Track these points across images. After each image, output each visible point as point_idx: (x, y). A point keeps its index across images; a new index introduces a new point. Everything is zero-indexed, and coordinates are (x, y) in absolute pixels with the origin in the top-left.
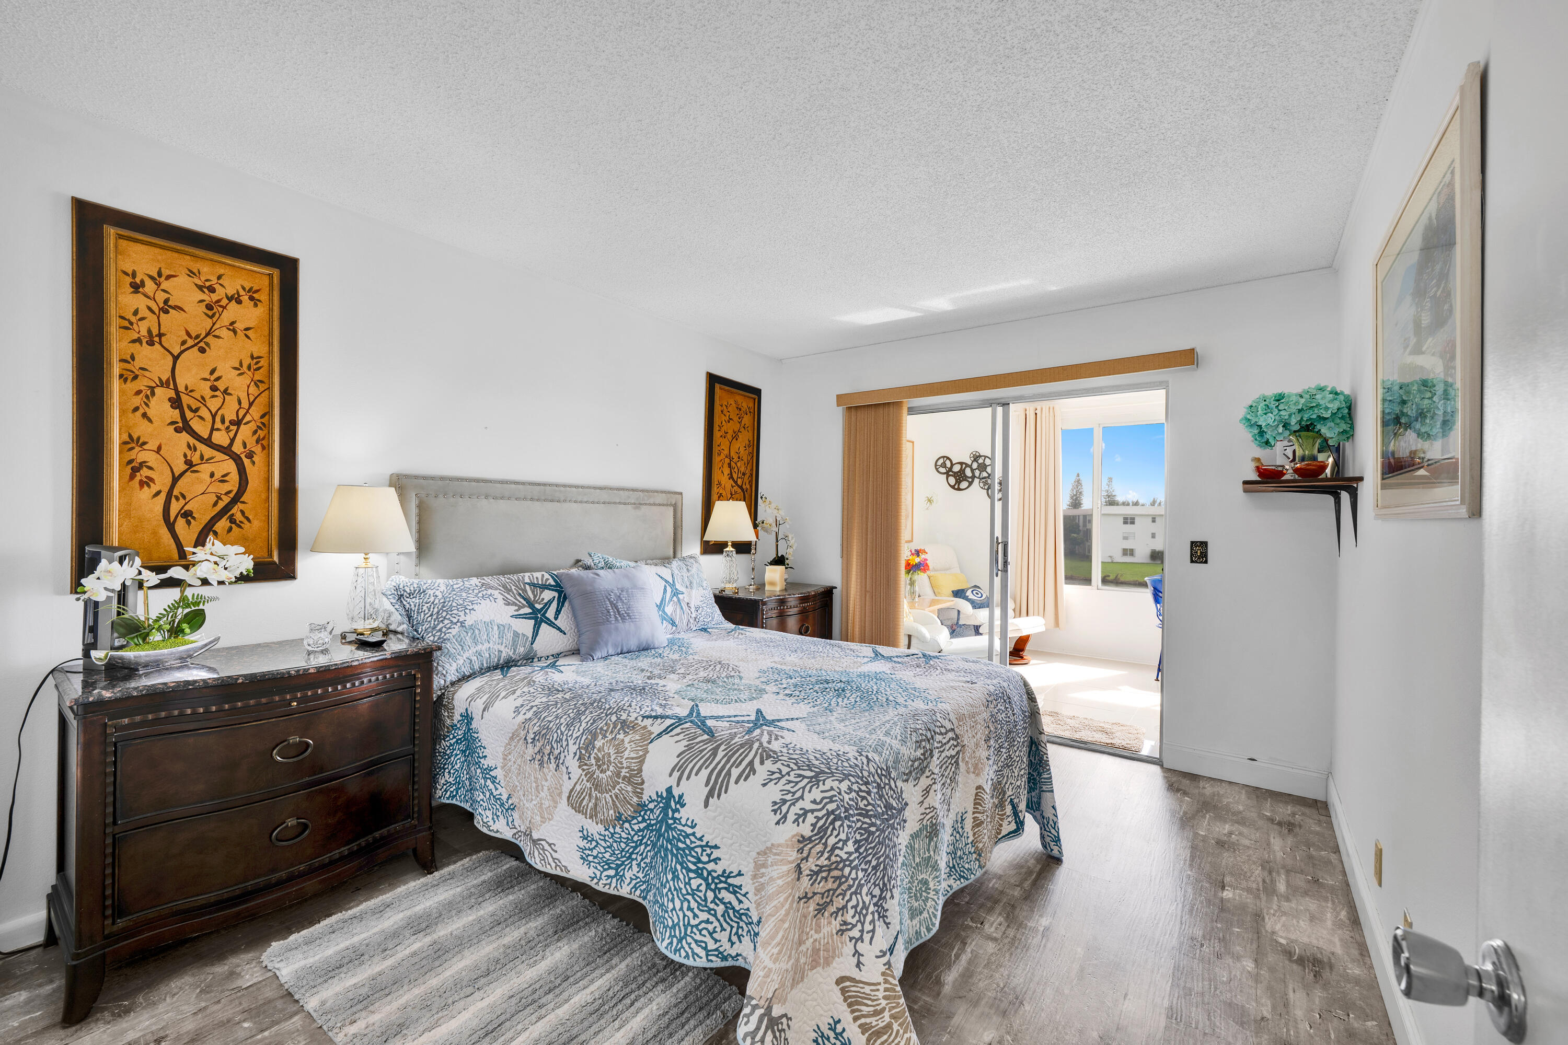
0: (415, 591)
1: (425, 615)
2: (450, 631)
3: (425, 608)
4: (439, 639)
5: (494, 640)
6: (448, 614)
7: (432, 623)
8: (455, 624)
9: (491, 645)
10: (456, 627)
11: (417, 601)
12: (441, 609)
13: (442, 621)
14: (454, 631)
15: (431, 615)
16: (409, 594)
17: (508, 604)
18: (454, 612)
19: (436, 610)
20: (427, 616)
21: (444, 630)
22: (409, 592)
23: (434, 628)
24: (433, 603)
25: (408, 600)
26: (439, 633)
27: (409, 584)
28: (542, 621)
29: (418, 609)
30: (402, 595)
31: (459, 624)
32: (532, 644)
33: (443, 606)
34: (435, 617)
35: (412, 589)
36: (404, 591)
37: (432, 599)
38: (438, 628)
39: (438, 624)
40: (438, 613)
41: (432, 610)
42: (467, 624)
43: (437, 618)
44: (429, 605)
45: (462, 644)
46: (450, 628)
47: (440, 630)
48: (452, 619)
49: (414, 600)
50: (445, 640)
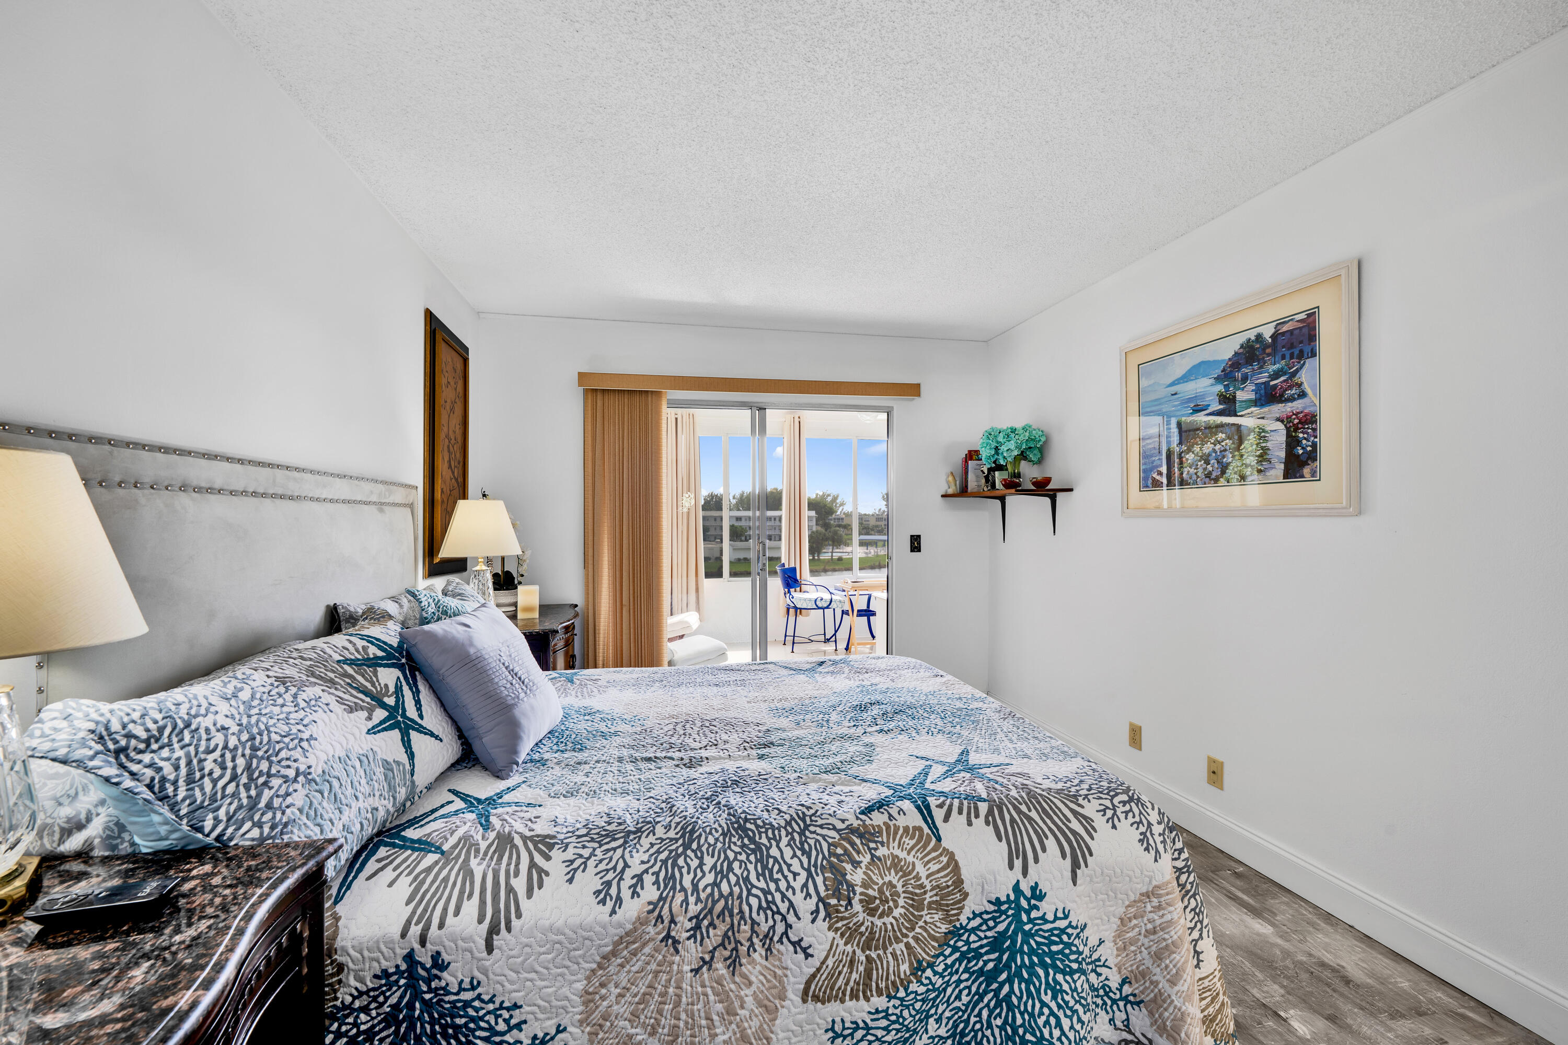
0: (161, 730)
1: (215, 782)
2: (289, 800)
3: (209, 765)
4: (272, 828)
5: (362, 790)
6: (271, 763)
7: (243, 794)
8: (295, 780)
9: (361, 804)
10: (298, 786)
11: (179, 753)
12: (251, 757)
13: (265, 784)
14: (298, 799)
15: (234, 777)
16: (147, 742)
17: (351, 710)
18: (283, 754)
19: (241, 762)
20: (221, 784)
21: (276, 802)
22: (144, 735)
23: (253, 806)
24: (226, 747)
25: (147, 758)
26: (269, 815)
27: (136, 716)
28: (408, 727)
29: (190, 774)
30: (124, 750)
31: (301, 779)
32: (412, 775)
33: (254, 749)
34: (244, 780)
35: (151, 726)
36: (129, 736)
37: (219, 739)
38: (262, 805)
39: (259, 795)
40: (248, 767)
41: (230, 764)
42: (316, 773)
43: (251, 779)
44: (218, 753)
45: (319, 820)
46: (288, 794)
47: (269, 806)
48: (284, 772)
49: (165, 753)
50: (286, 825)
